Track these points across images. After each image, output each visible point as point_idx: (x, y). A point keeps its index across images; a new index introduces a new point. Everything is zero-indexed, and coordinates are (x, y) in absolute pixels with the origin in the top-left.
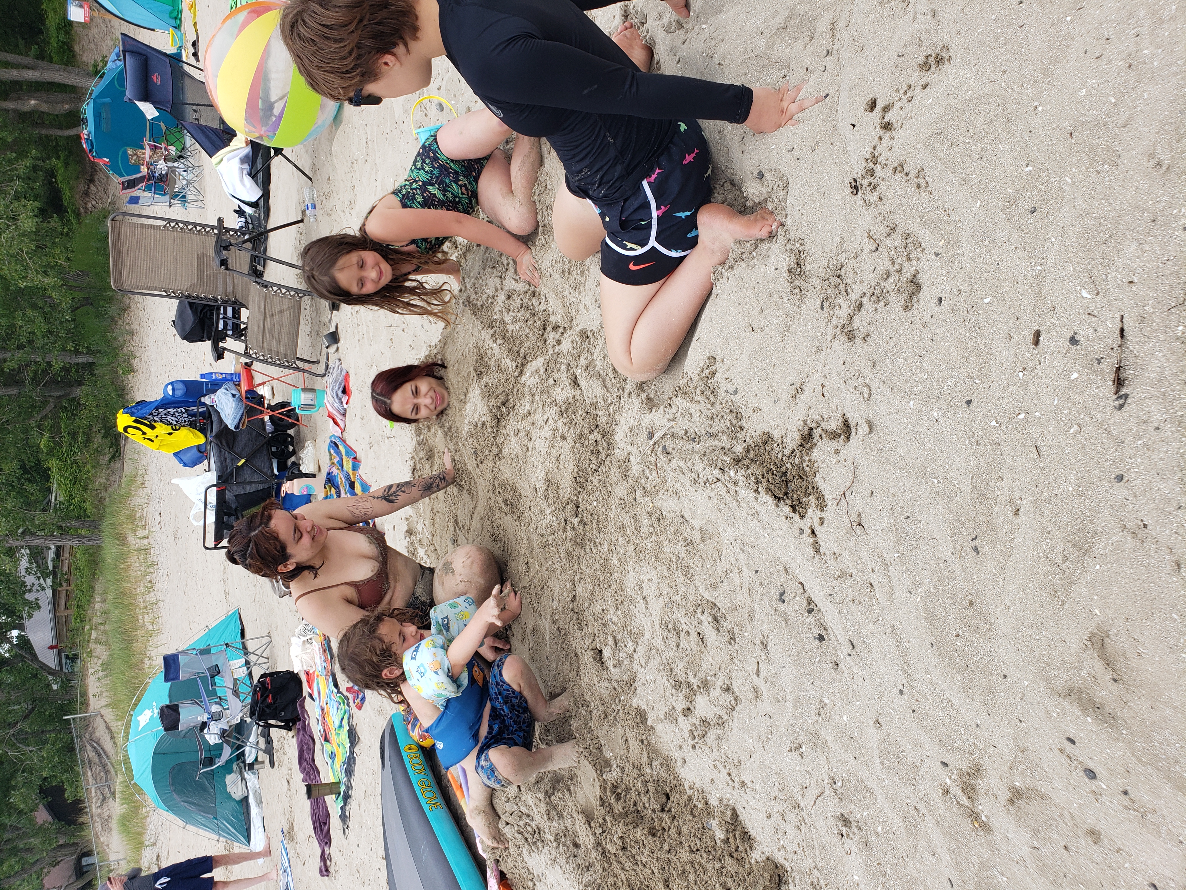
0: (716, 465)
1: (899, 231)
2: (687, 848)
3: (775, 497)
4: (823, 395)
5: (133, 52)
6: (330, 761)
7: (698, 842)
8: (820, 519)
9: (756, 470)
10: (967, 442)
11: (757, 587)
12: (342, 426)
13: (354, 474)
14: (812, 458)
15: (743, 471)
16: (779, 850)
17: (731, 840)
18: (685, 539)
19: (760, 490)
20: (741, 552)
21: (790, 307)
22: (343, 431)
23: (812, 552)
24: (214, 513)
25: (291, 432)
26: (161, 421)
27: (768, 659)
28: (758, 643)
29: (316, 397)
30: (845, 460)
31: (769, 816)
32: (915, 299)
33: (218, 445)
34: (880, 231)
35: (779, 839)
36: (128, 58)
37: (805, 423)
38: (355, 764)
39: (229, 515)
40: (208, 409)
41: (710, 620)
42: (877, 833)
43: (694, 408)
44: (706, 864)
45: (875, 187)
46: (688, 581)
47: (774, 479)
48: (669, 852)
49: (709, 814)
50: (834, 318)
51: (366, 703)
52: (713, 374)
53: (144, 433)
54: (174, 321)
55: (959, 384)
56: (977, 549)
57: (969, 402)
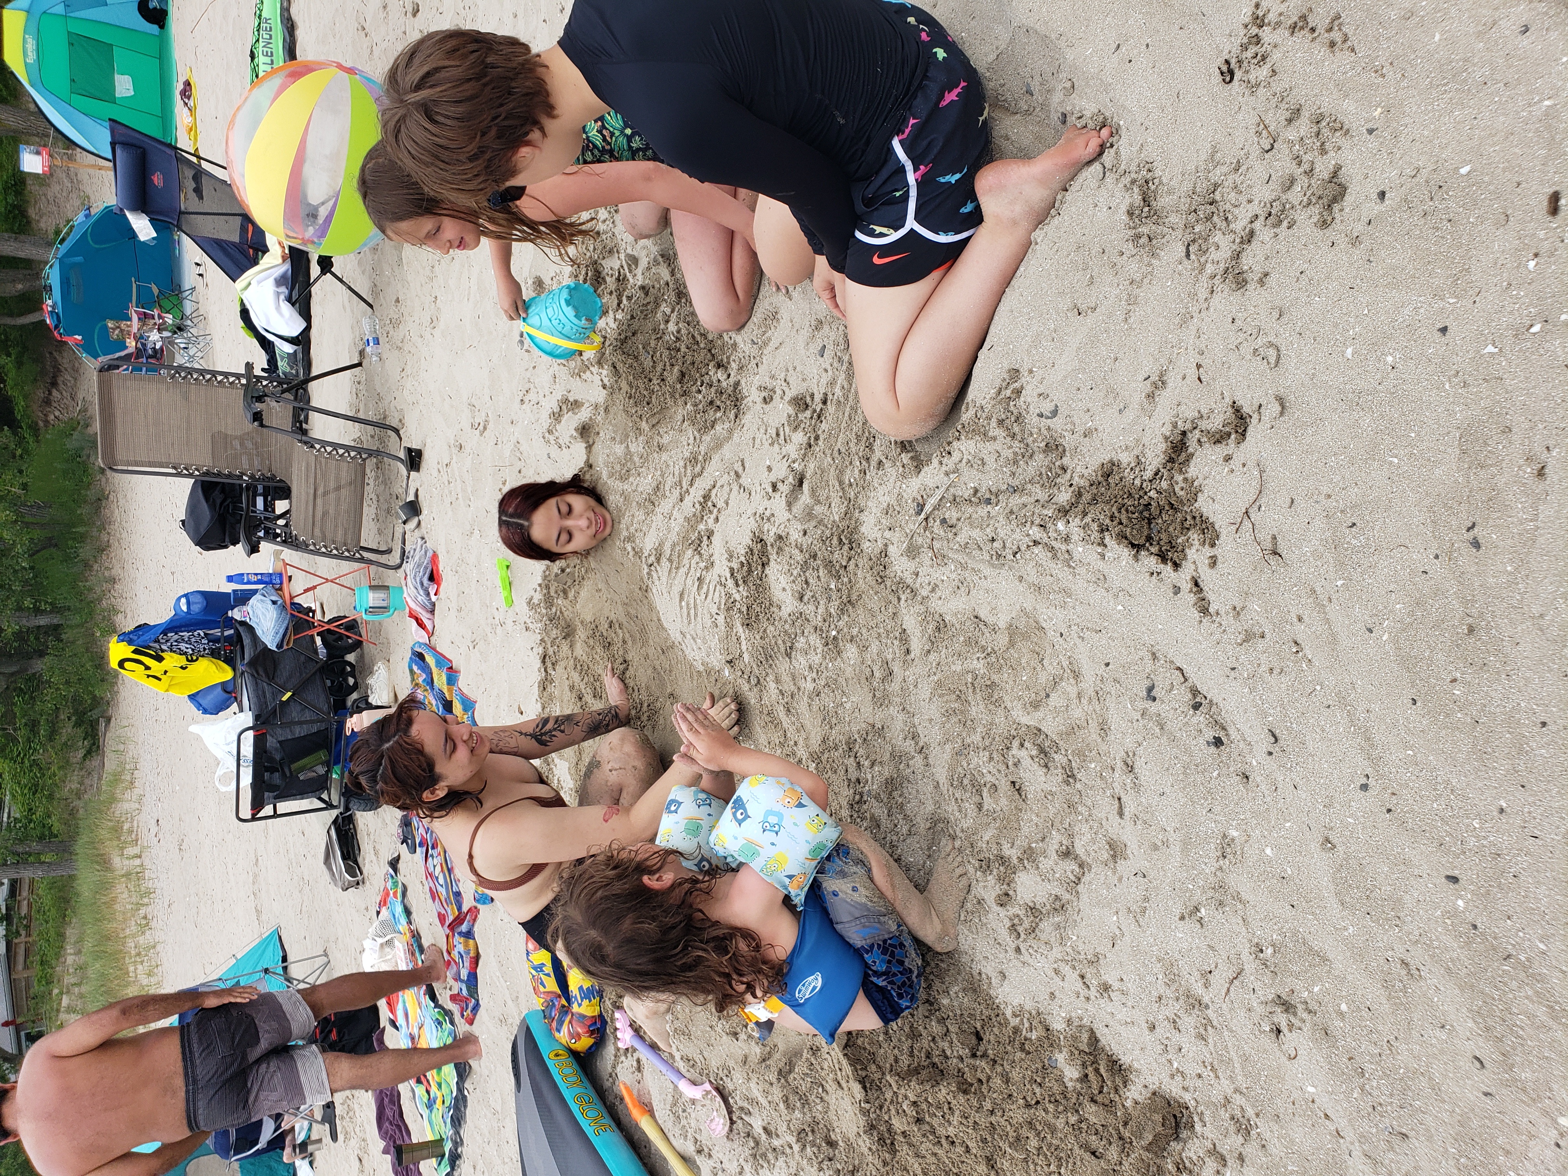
0: (1032, 523)
1: (1305, 114)
2: (1021, 1102)
3: (1133, 546)
4: (1199, 379)
5: (126, 145)
6: (425, 1112)
7: (1038, 1090)
8: (1211, 557)
9: (1100, 513)
10: (1447, 386)
11: (1109, 687)
12: (429, 627)
13: (450, 690)
14: (1189, 475)
15: (1077, 520)
16: (1172, 1076)
17: (1092, 1076)
18: (983, 649)
19: (1107, 540)
20: (1079, 641)
21: (1133, 268)
22: (430, 635)
23: (1197, 615)
24: (250, 770)
25: (351, 658)
26: (171, 651)
27: (1137, 787)
28: (1119, 764)
29: (388, 597)
30: (1244, 465)
31: (1152, 1028)
32: (1336, 207)
33: (253, 675)
34: (1275, 119)
35: (1170, 1061)
36: (119, 152)
37: (1175, 425)
38: (465, 1107)
39: (272, 770)
40: (237, 630)
41: (1034, 752)
42: (1341, 1014)
43: (987, 449)
44: (1053, 1121)
45: (1264, 58)
46: (992, 707)
47: (1130, 519)
48: (992, 1112)
49: (1052, 1045)
50: (1208, 265)
51: (482, 1012)
52: (1018, 392)
53: (148, 668)
54: (183, 522)
55: (1422, 310)
56: (1477, 542)
57: (1444, 330)
